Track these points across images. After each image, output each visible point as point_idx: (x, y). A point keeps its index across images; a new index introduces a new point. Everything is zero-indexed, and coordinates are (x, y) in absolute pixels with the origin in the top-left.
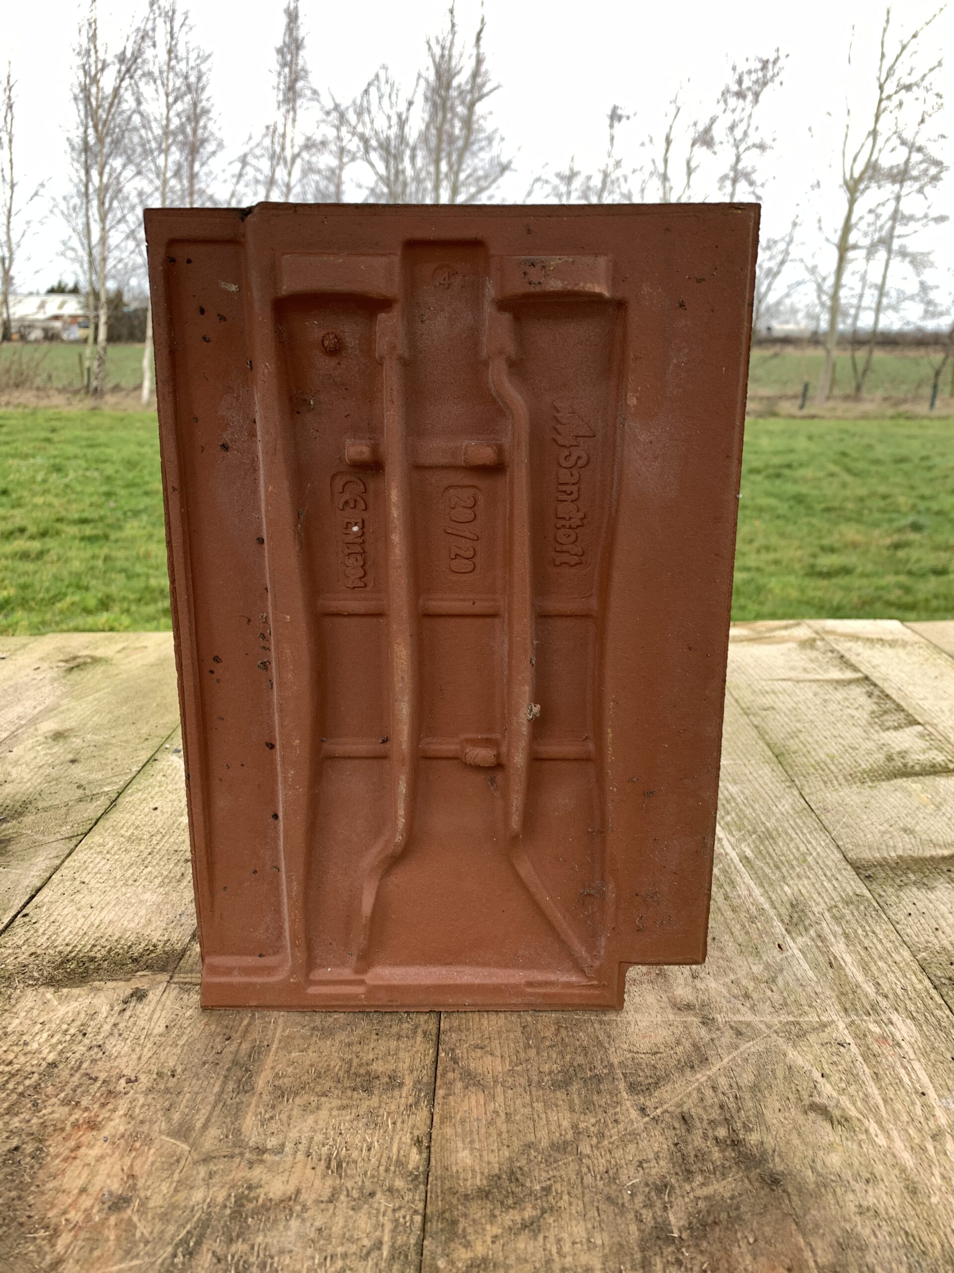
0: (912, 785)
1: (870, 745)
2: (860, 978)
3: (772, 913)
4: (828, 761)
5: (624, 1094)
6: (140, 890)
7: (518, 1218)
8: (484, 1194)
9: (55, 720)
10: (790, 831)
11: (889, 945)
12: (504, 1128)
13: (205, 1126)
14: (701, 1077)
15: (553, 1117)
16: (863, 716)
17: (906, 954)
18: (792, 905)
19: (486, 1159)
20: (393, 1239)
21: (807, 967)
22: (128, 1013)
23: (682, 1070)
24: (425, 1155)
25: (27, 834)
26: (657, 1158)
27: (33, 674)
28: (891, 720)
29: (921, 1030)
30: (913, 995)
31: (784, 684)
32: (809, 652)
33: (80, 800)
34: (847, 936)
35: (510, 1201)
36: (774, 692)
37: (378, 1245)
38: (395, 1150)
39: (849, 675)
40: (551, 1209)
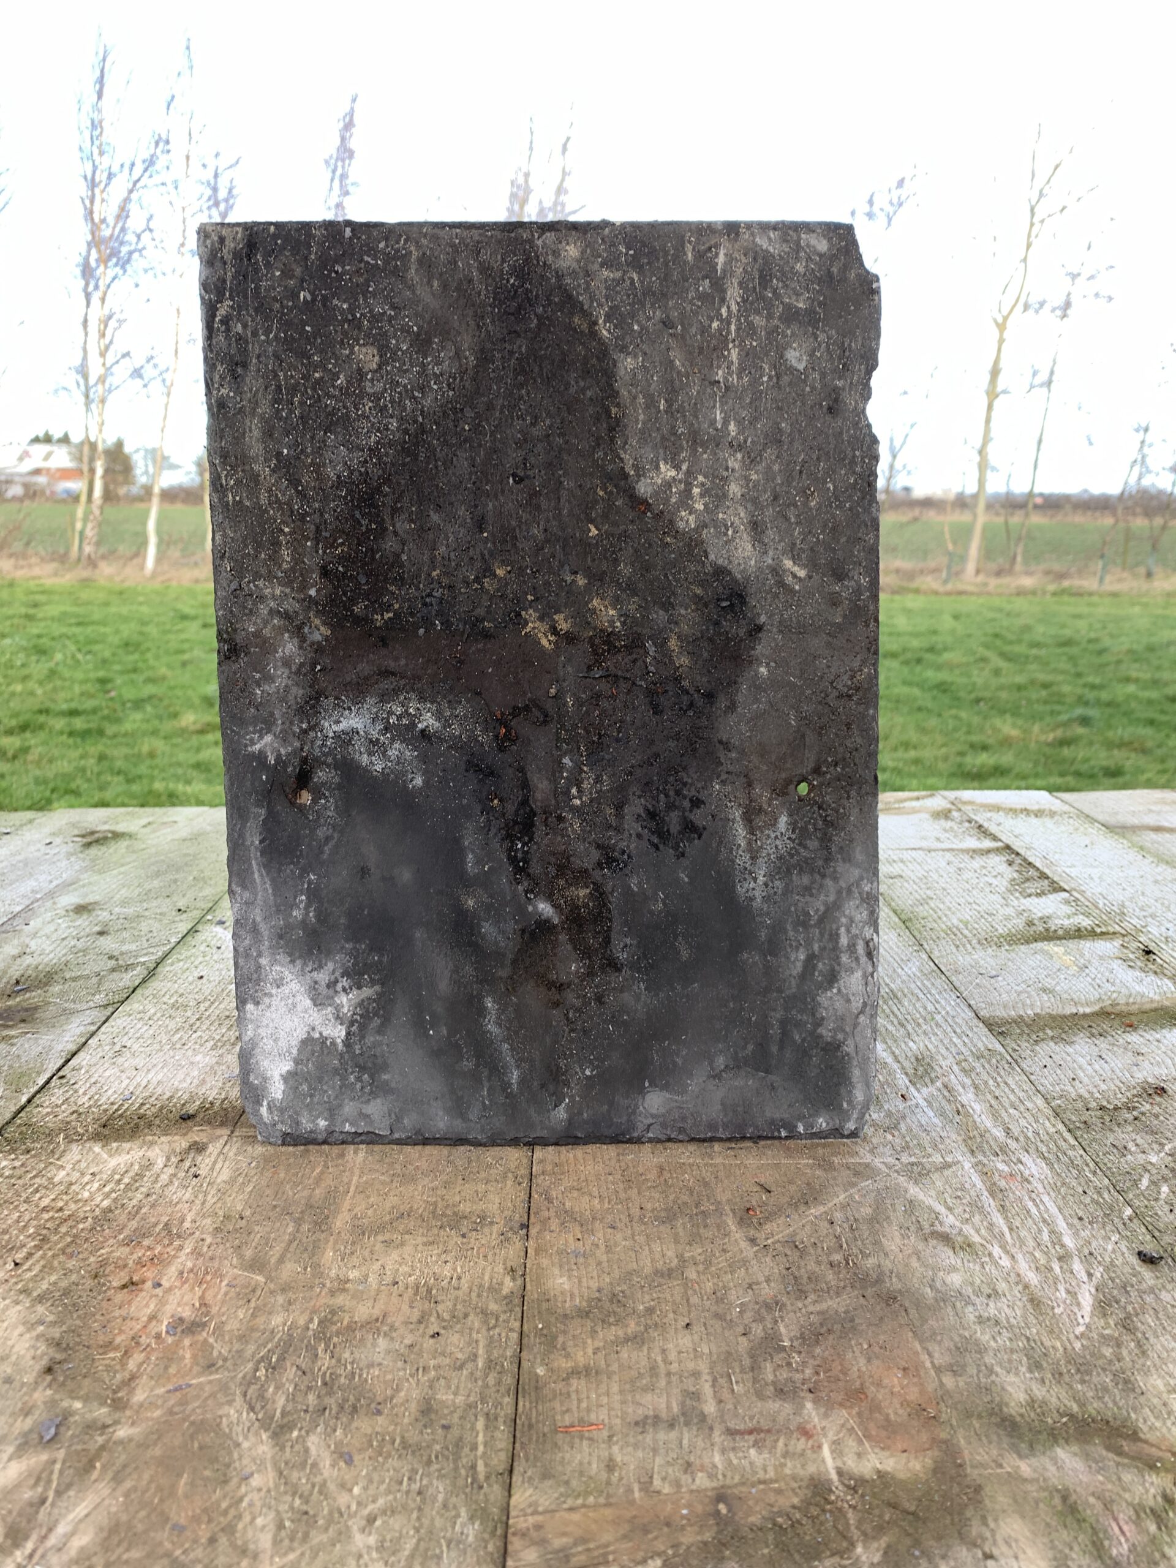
0: (1055, 949)
1: (1009, 911)
2: (989, 1123)
3: (895, 1066)
4: (961, 926)
5: (733, 1228)
6: (190, 1053)
7: (621, 1333)
8: (584, 1314)
9: (76, 893)
10: (917, 991)
11: (1021, 1094)
12: (604, 1258)
13: (281, 1260)
14: (815, 1211)
15: (657, 1247)
16: (1002, 884)
17: (1040, 1102)
18: (917, 1059)
19: (585, 1284)
20: (489, 1352)
21: (931, 1114)
22: (187, 1164)
23: (796, 1205)
24: (519, 1282)
25: (55, 1004)
26: (768, 1280)
27: (44, 849)
28: (1032, 887)
29: (1052, 1168)
30: (1045, 1138)
31: (914, 854)
32: (943, 822)
33: (113, 970)
34: (976, 1087)
35: (612, 1320)
36: (902, 861)
37: (474, 1357)
38: (487, 1278)
39: (988, 844)
40: (656, 1325)
